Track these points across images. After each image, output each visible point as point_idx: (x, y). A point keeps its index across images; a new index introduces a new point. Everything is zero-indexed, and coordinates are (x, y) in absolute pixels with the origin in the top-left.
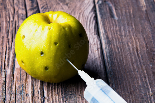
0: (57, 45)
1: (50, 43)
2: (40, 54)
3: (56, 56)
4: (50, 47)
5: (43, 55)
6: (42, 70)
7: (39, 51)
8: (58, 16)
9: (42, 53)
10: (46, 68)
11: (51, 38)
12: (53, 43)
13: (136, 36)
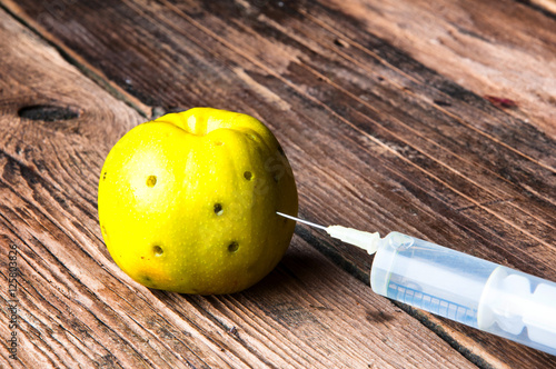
0: (252, 178)
1: (235, 176)
2: (212, 213)
3: (254, 208)
4: (237, 187)
5: (220, 213)
6: (220, 254)
7: (210, 205)
8: (201, 120)
9: (218, 208)
10: (232, 247)
11: (231, 164)
12: (240, 175)
13: (323, 165)
